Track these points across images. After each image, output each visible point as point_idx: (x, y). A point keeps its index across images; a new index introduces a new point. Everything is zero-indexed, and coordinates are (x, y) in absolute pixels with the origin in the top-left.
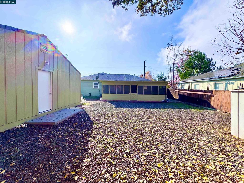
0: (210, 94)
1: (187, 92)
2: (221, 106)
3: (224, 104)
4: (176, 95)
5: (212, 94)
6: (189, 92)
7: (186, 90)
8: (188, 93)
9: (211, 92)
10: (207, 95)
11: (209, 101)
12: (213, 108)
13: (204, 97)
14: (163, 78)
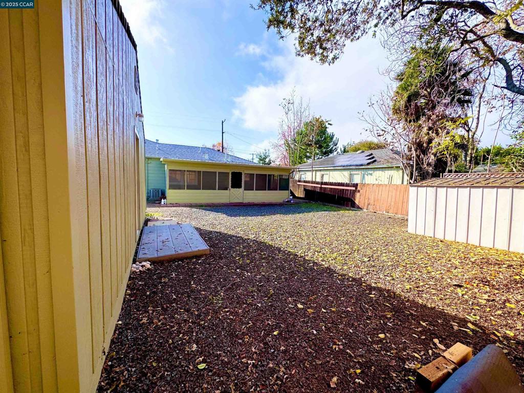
0: (354, 189)
1: (319, 186)
2: (369, 204)
3: (372, 202)
4: (300, 191)
5: (356, 188)
6: (323, 186)
7: (318, 183)
8: (321, 188)
9: (356, 185)
10: (351, 190)
11: (353, 199)
12: (359, 208)
13: (346, 193)
14: (267, 160)
